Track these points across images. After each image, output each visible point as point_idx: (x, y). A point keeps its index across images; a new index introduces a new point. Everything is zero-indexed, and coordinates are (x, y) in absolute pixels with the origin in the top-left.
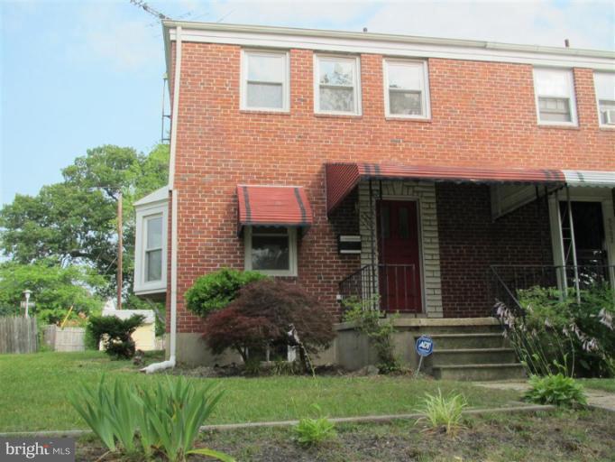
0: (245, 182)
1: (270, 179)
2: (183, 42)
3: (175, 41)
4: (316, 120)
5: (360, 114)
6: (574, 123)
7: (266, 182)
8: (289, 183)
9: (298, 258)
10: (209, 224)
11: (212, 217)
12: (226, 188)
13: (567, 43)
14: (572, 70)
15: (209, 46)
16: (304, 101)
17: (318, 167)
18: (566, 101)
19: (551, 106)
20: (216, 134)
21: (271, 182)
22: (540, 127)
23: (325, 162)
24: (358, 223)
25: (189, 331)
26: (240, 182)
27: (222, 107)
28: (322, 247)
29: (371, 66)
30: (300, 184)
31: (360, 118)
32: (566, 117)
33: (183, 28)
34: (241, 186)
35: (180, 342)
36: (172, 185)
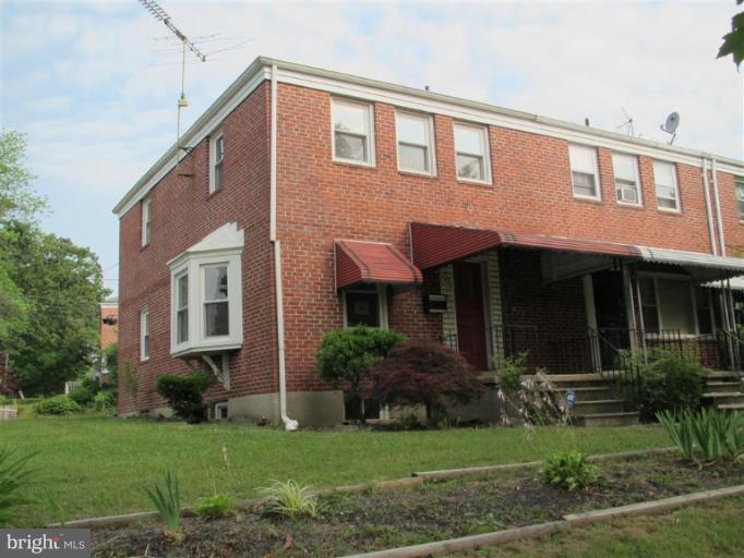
0: (340, 236)
1: (365, 235)
2: (279, 82)
3: (270, 81)
4: (400, 178)
5: (435, 175)
6: (598, 198)
7: (359, 238)
8: (379, 240)
9: (389, 316)
10: (311, 279)
11: (312, 271)
12: (323, 242)
13: (587, 122)
14: (597, 149)
15: (302, 90)
16: (389, 157)
17: (403, 226)
18: (591, 177)
19: (580, 180)
20: (313, 184)
21: (363, 238)
22: (576, 200)
23: (411, 221)
24: (438, 283)
25: (296, 390)
26: (337, 236)
27: (316, 157)
28: (410, 304)
29: (442, 128)
30: (389, 241)
31: (436, 179)
32: (593, 192)
33: (279, 68)
34: (337, 240)
35: (289, 401)
36: (273, 237)
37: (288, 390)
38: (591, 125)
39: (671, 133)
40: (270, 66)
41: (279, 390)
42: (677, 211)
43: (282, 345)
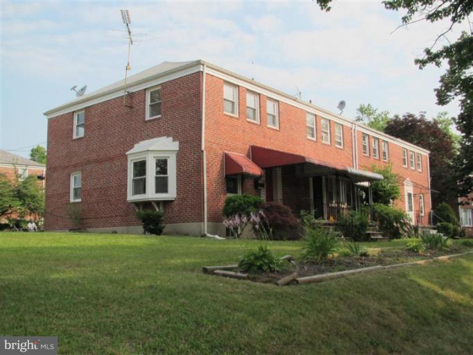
0: (226, 150)
2: (207, 74)
3: (202, 72)
4: (247, 123)
5: (259, 123)
6: (314, 139)
8: (240, 153)
9: (242, 189)
11: (216, 166)
12: (220, 152)
13: (310, 101)
14: (315, 116)
15: (213, 77)
16: (244, 113)
18: (313, 129)
19: (308, 130)
20: (217, 124)
21: (235, 152)
22: (308, 139)
23: (252, 145)
26: (224, 149)
27: (218, 111)
28: (250, 184)
29: (262, 101)
30: (243, 154)
31: (260, 125)
32: (313, 136)
33: (207, 67)
34: (226, 152)
35: (208, 227)
36: (203, 148)
37: (208, 221)
38: (312, 103)
39: (341, 109)
40: (203, 65)
41: (204, 221)
42: (342, 147)
43: (206, 200)
